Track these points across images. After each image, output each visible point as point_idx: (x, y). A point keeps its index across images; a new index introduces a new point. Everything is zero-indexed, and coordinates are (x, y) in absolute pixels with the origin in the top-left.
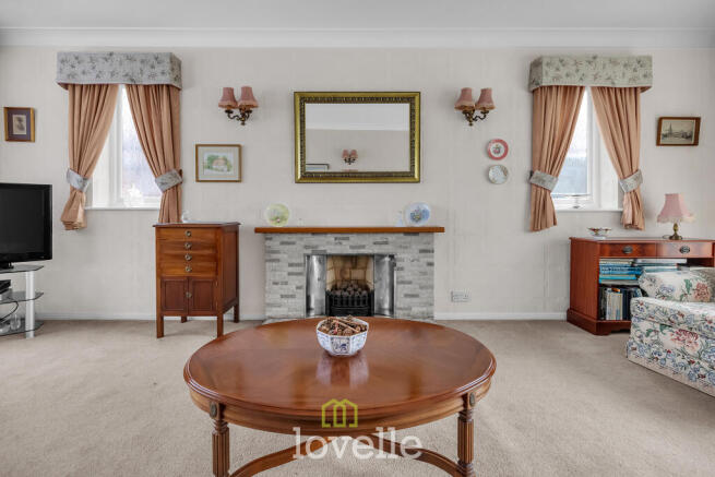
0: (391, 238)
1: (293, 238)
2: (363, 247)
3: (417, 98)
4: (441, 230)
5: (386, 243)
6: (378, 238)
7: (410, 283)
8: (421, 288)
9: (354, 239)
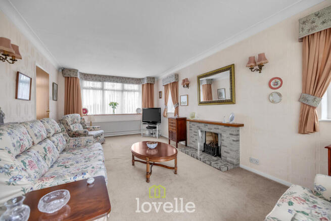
0: (220, 127)
1: (195, 123)
2: (211, 129)
3: (232, 67)
4: (242, 125)
5: (218, 129)
6: (216, 126)
7: (226, 147)
8: (231, 150)
9: (209, 126)
